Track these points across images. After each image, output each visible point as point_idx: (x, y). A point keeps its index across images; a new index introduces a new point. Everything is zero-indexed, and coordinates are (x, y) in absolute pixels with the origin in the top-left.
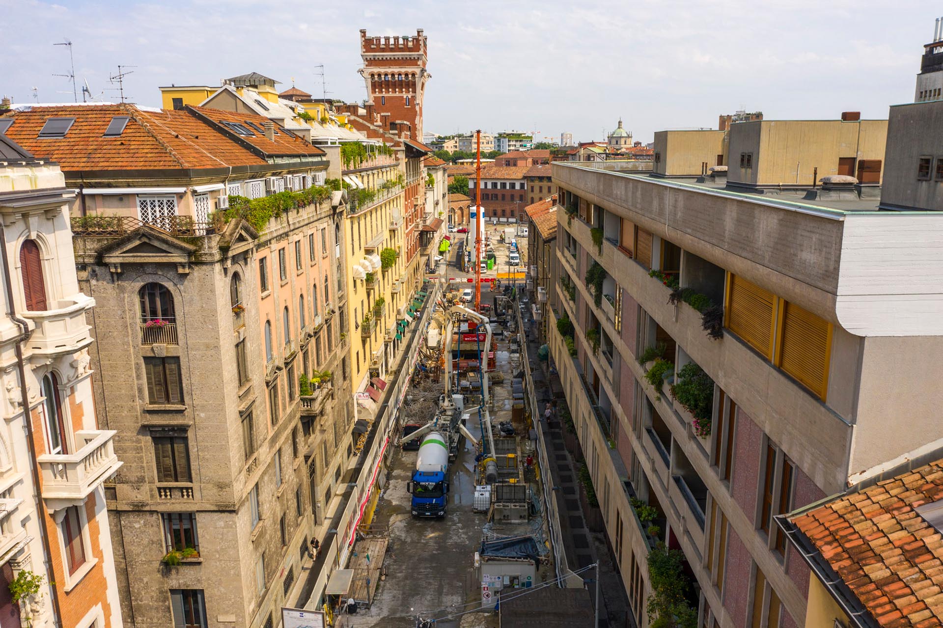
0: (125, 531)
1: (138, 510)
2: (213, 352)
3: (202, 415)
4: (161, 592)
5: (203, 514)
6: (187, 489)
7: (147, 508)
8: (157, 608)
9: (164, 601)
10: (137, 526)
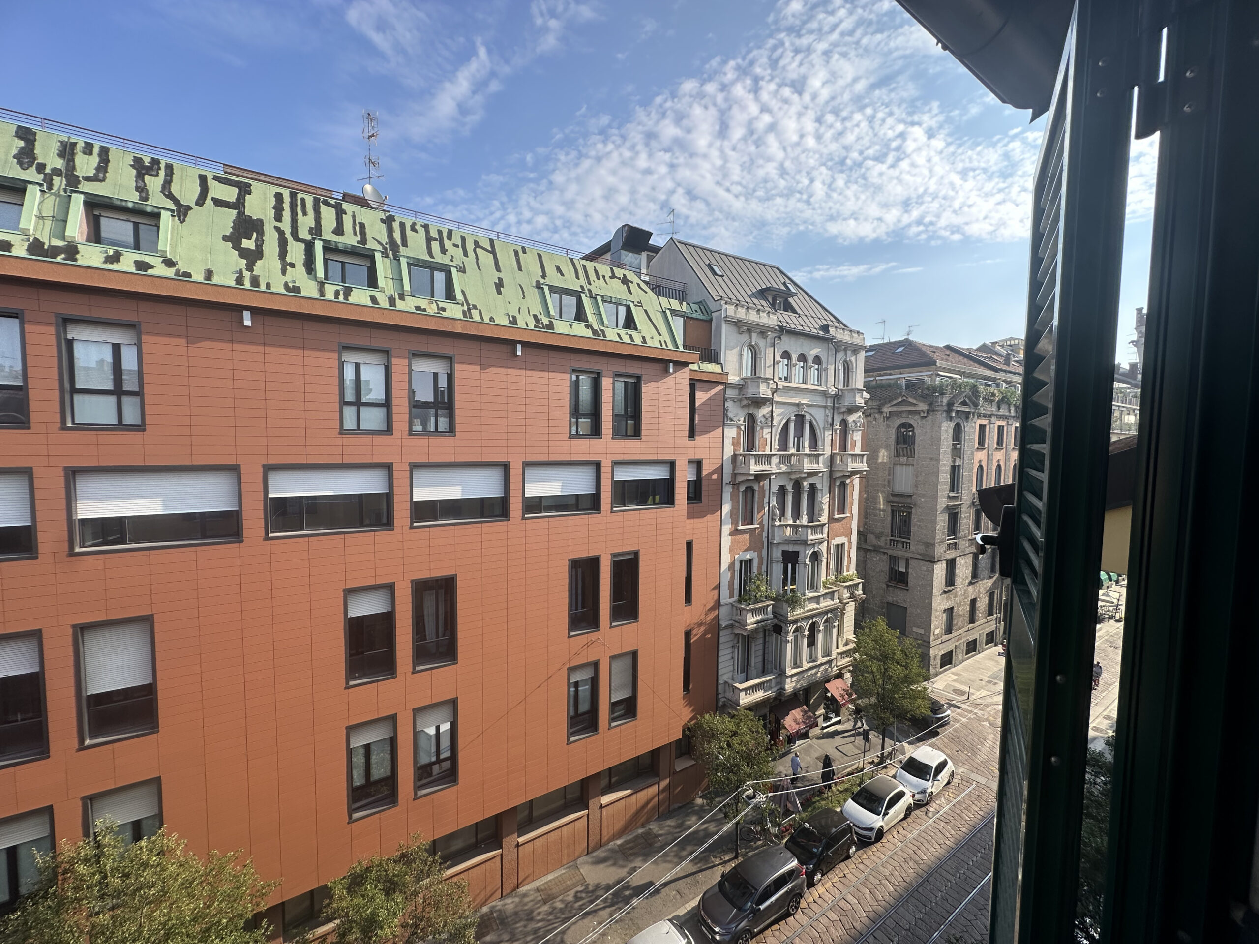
0: (868, 561)
1: (876, 550)
2: (935, 462)
3: (923, 500)
4: (882, 602)
5: (914, 560)
6: (907, 543)
7: (882, 550)
8: (878, 612)
9: (882, 609)
10: (875, 560)
